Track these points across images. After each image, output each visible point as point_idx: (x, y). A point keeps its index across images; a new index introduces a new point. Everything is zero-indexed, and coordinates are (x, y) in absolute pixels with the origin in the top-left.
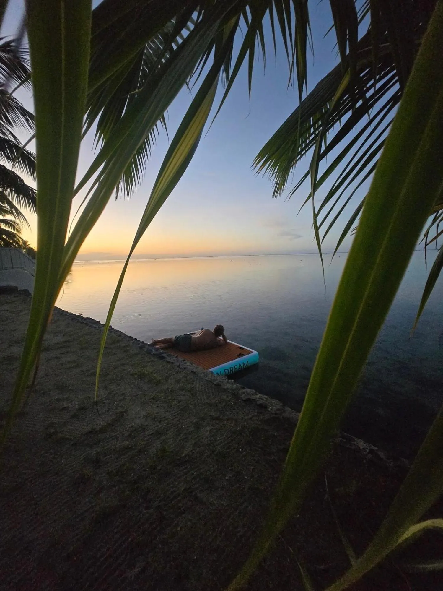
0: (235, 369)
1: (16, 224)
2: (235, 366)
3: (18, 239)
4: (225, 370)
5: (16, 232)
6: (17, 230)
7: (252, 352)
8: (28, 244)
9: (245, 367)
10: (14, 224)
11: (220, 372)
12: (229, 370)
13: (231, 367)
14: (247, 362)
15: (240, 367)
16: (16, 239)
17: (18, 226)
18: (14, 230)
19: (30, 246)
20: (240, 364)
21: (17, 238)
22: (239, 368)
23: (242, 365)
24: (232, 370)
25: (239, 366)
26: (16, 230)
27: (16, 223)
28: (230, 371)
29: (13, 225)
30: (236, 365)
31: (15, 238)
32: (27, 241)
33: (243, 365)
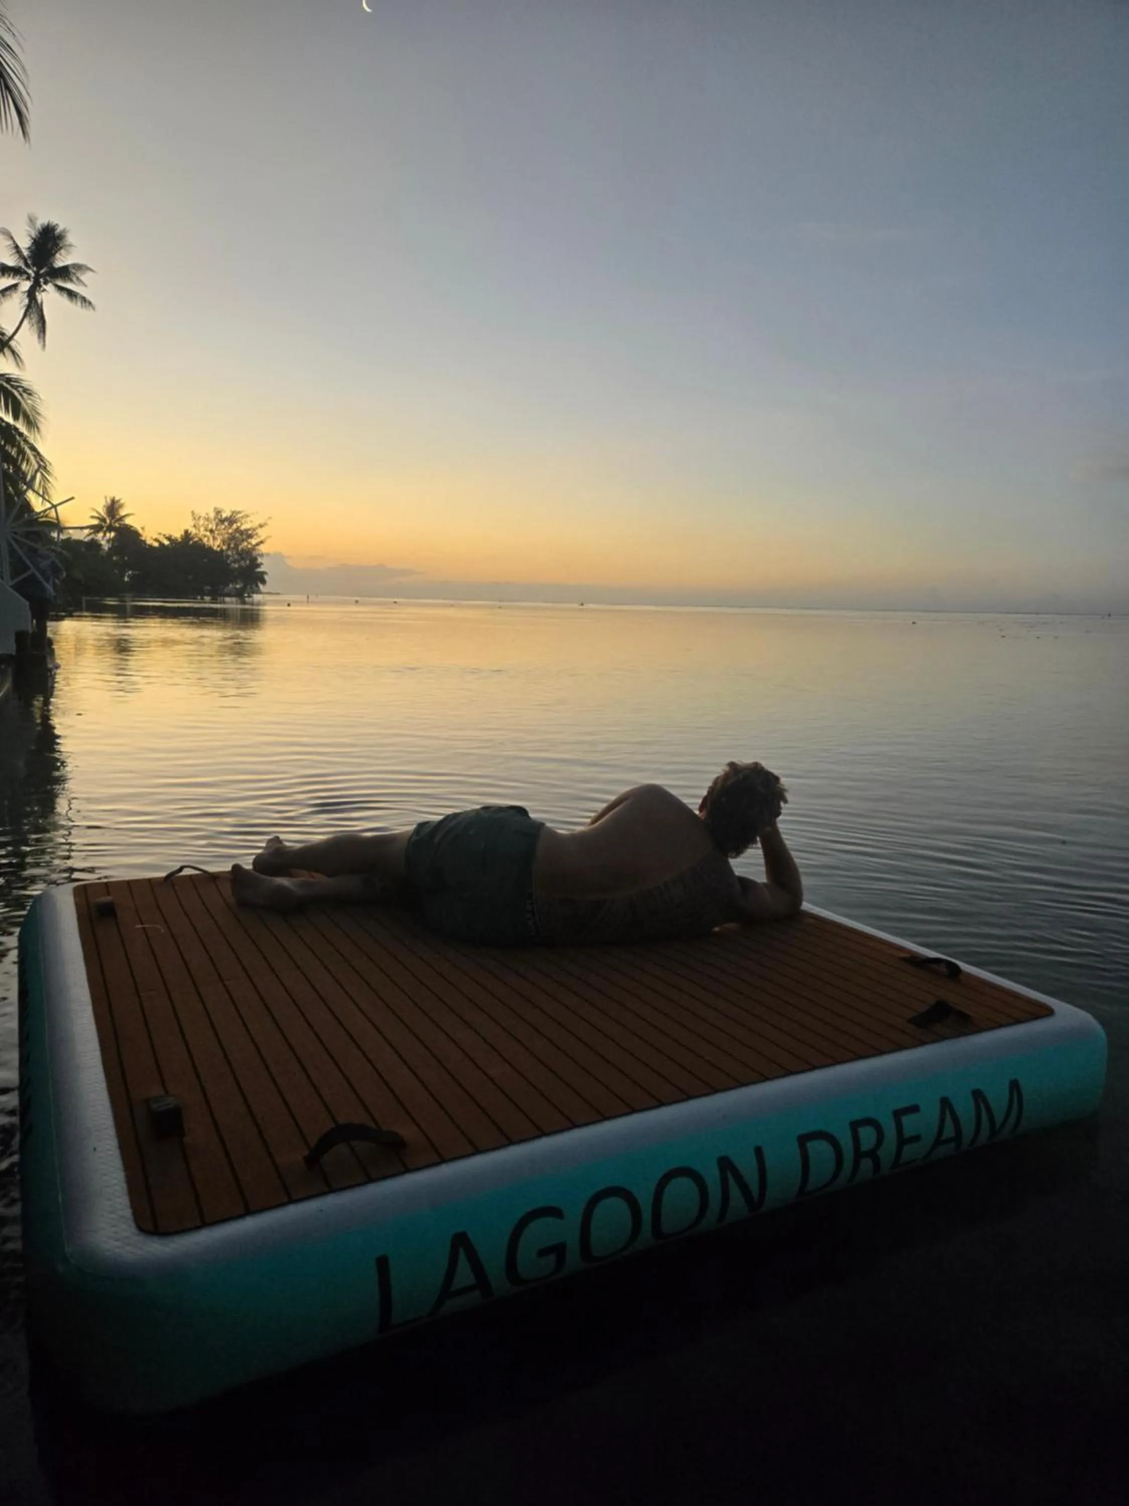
0: (902, 1141)
1: (25, 395)
2: (898, 1114)
3: (21, 452)
4: (803, 1140)
5: (21, 426)
6: (27, 418)
7: (1048, 1012)
8: (122, 512)
9: (993, 1132)
10: (16, 394)
11: (759, 1151)
12: (846, 1141)
13: (869, 1122)
14: (1014, 1086)
15: (949, 1131)
16: (14, 452)
17: (29, 401)
18: (16, 417)
19: (128, 521)
20: (945, 1103)
21: (19, 447)
22: (939, 1141)
23: (965, 1108)
24: (872, 1153)
25: (942, 1120)
26: (21, 418)
27: (25, 390)
28: (858, 1155)
29: (13, 395)
30: (914, 1109)
31: (13, 447)
32: (122, 502)
33: (973, 1113)
